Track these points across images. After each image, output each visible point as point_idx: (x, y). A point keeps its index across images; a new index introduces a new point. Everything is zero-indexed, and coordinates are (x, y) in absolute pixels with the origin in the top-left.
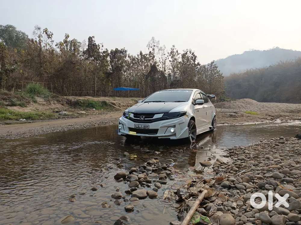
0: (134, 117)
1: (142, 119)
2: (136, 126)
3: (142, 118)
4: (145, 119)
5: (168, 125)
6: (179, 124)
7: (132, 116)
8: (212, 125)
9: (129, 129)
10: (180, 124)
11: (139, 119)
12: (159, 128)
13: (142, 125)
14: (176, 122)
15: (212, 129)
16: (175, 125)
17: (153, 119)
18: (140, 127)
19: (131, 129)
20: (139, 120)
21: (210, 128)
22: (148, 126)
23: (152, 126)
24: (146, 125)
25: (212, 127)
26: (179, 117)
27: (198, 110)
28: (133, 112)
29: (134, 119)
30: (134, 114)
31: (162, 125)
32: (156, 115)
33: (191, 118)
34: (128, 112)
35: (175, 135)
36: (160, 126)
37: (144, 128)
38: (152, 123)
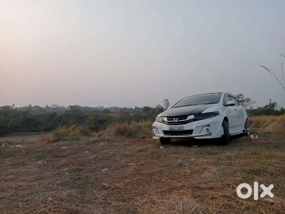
0: (168, 120)
1: (176, 121)
2: (170, 128)
3: (176, 120)
4: (179, 121)
5: (202, 125)
7: (165, 119)
8: (245, 128)
10: (214, 123)
12: (194, 128)
13: (176, 127)
14: (210, 121)
15: (246, 132)
16: (209, 125)
17: (186, 121)
18: (175, 129)
19: (165, 132)
20: (173, 122)
21: (244, 131)
22: (183, 127)
23: (186, 127)
26: (213, 117)
27: (230, 111)
28: (166, 116)
29: (168, 122)
30: (168, 117)
31: (197, 125)
32: (189, 116)
33: (224, 117)
34: (161, 117)
35: (210, 134)
36: (195, 127)
37: (178, 130)
38: (186, 124)
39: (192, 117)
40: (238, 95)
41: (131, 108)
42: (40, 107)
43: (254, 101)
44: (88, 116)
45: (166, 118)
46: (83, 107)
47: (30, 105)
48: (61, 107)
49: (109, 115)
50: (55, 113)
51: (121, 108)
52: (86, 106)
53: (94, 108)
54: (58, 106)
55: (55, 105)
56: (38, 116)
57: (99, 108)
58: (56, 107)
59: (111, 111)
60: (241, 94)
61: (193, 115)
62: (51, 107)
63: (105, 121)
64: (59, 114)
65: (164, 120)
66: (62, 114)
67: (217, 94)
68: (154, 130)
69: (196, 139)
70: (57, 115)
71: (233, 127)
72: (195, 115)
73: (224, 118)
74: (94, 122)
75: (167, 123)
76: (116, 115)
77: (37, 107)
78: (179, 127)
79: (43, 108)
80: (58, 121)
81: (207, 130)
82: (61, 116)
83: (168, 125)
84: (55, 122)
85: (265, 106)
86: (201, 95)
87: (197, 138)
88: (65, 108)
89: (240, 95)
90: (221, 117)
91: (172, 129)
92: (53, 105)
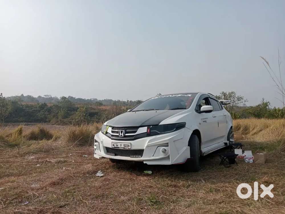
0: (112, 132)
1: (121, 135)
2: (113, 145)
3: (122, 133)
4: (126, 135)
5: (157, 144)
6: (174, 141)
7: (110, 130)
8: (228, 139)
9: (107, 150)
11: (118, 134)
12: (145, 148)
13: (121, 144)
14: (169, 138)
15: (228, 145)
16: (168, 143)
17: (136, 135)
18: (119, 146)
19: (108, 150)
20: (118, 136)
21: (226, 144)
22: (130, 144)
23: (136, 144)
24: (127, 144)
25: (228, 142)
26: (174, 131)
27: (205, 120)
28: (112, 125)
29: (112, 135)
30: (113, 128)
31: (148, 144)
32: (140, 128)
33: (194, 131)
34: (106, 125)
35: (168, 158)
36: (146, 145)
37: (124, 148)
38: (135, 141)
39: (144, 130)
40: (230, 92)
41: (123, 101)
42: (33, 97)
43: (246, 100)
44: (78, 108)
45: (111, 128)
46: (77, 98)
47: (22, 95)
48: (54, 97)
49: (100, 107)
50: (45, 103)
51: (115, 101)
52: (79, 98)
53: (88, 99)
54: (51, 97)
55: (48, 96)
56: (27, 106)
57: (92, 100)
58: (48, 97)
59: (104, 103)
60: (233, 91)
61: (146, 127)
62: (44, 97)
63: (96, 113)
64: (49, 105)
65: (108, 132)
66: (52, 105)
67: (190, 95)
68: (96, 145)
69: (146, 164)
70: (47, 106)
71: (207, 142)
72: (148, 126)
73: (192, 132)
74: (85, 114)
75: (110, 136)
76: (108, 108)
77: (29, 97)
78: (125, 144)
79: (36, 98)
80: (48, 112)
81: (165, 151)
82: (51, 107)
83: (112, 139)
84: (44, 113)
85: (257, 105)
86: (170, 95)
87: (149, 163)
88: (58, 99)
89: (232, 93)
90: (189, 130)
91: (116, 146)
92: (45, 96)
